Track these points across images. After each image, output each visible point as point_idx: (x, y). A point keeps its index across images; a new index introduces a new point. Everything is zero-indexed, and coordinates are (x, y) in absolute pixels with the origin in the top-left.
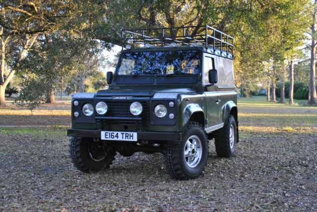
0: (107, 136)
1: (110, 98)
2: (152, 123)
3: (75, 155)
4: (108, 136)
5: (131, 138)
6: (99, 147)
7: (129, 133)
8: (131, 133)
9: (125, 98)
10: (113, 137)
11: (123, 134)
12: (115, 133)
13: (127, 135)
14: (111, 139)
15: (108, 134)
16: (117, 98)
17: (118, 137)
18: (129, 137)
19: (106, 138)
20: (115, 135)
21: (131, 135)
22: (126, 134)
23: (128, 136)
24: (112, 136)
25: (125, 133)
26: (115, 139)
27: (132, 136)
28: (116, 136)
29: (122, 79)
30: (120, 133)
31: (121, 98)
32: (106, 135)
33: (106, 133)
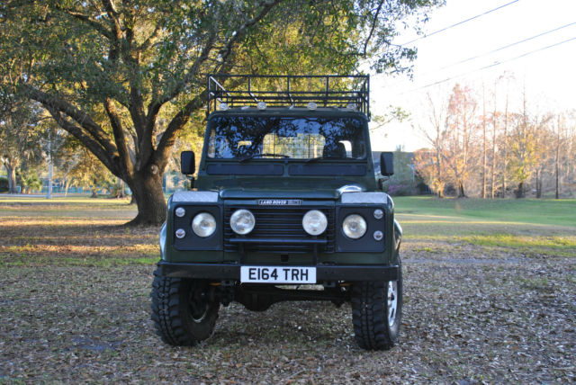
0: (252, 276)
1: (254, 202)
2: (339, 249)
3: (166, 312)
4: (256, 276)
5: (304, 277)
6: (203, 294)
7: (299, 268)
8: (304, 269)
9: (284, 202)
10: (265, 276)
11: (286, 270)
12: (271, 269)
13: (295, 272)
14: (261, 281)
15: (256, 272)
16: (269, 202)
17: (276, 277)
18: (299, 276)
19: (250, 278)
20: (270, 273)
21: (304, 272)
22: (293, 270)
23: (296, 275)
24: (263, 274)
25: (291, 268)
26: (271, 280)
27: (307, 274)
28: (272, 276)
29: (219, 165)
30: (280, 270)
31: (276, 202)
32: (250, 274)
33: (250, 270)
